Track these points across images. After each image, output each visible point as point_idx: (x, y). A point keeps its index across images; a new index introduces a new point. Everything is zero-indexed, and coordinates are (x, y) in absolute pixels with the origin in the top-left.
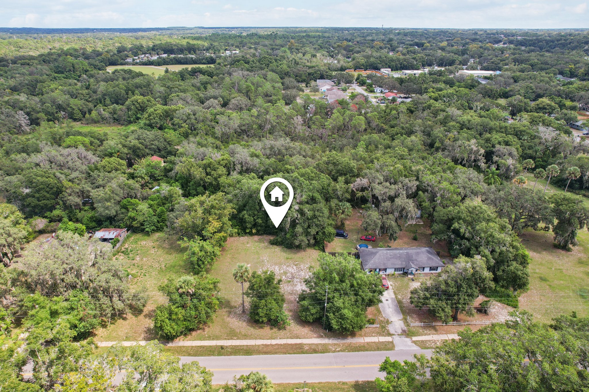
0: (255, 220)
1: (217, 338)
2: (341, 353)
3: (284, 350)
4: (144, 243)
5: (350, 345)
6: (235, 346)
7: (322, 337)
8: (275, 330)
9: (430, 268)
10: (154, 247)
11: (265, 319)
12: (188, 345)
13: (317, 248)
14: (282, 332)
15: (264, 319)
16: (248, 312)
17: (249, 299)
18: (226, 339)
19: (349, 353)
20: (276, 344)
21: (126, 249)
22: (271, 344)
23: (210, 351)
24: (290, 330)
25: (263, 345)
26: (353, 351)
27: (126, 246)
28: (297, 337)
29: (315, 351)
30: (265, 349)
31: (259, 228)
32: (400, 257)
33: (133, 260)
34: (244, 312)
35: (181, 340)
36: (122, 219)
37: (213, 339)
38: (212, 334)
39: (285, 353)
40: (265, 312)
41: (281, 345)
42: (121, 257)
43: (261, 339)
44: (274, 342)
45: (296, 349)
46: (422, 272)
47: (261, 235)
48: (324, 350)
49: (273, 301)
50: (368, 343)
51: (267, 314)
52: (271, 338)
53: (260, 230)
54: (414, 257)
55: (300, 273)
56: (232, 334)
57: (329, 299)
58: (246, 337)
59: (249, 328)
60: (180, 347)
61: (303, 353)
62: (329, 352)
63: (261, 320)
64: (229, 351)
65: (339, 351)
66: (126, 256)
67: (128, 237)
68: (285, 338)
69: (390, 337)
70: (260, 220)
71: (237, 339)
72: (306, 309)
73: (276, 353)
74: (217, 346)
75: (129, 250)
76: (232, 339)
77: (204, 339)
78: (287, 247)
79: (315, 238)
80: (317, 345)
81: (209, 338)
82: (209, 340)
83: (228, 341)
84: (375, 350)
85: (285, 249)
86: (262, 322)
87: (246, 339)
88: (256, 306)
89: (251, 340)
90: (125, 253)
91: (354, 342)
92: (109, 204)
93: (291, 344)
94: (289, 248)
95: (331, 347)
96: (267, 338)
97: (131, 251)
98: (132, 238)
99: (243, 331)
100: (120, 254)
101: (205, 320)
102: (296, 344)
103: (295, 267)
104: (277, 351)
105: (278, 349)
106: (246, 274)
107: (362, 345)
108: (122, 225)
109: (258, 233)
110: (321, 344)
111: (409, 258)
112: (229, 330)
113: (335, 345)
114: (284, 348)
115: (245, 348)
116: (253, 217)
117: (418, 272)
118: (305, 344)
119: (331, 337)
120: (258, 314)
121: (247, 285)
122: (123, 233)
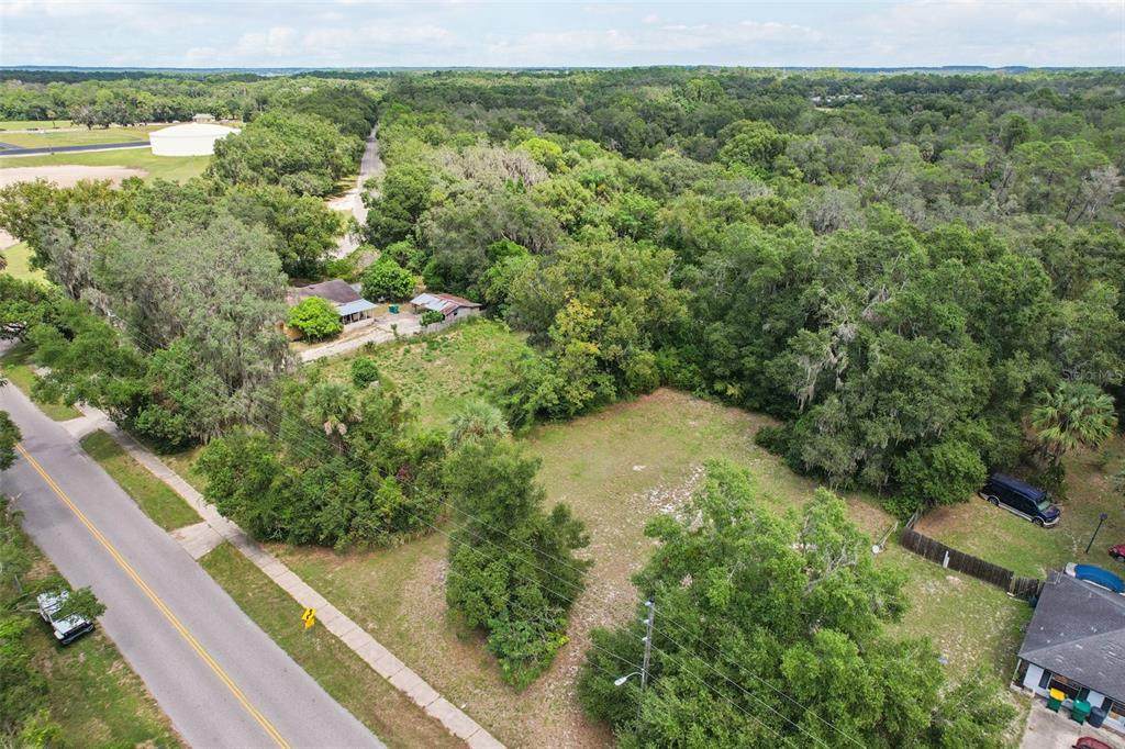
0: (740, 357)
13: (890, 506)
14: (495, 700)
20: (435, 722)
22: (422, 710)
25: (402, 695)
27: (452, 335)
41: (444, 734)
42: (418, 350)
43: (421, 672)
44: (439, 708)
52: (446, 693)
56: (378, 612)
64: (313, 650)
66: (425, 352)
68: (479, 721)
71: (371, 632)
75: (445, 343)
83: (347, 621)
87: (389, 645)
89: (395, 659)
90: (432, 346)
94: (799, 473)
96: (440, 683)
98: (477, 327)
99: (411, 623)
100: (423, 343)
108: (472, 293)
109: (739, 403)
112: (390, 594)
115: (355, 668)
122: (465, 310)
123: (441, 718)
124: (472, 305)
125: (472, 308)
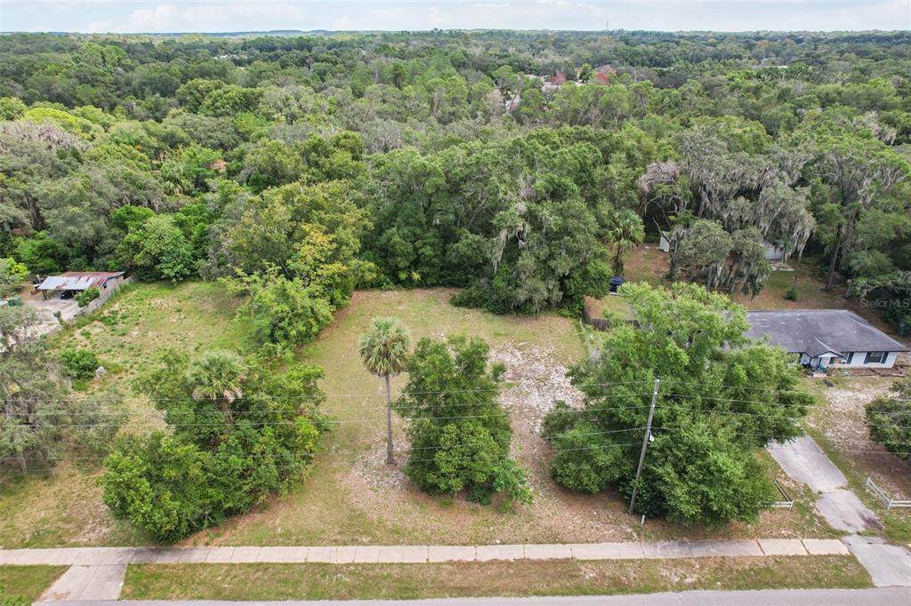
0: (416, 249)
1: (311, 539)
2: (701, 593)
3: (518, 582)
4: (159, 301)
5: (722, 565)
6: (364, 566)
7: (629, 538)
8: (486, 514)
9: (869, 353)
10: (179, 311)
11: (457, 484)
12: (220, 560)
13: (566, 312)
14: (507, 524)
15: (452, 482)
16: (404, 462)
17: (408, 423)
18: (336, 542)
19: (727, 594)
20: (493, 562)
21: (113, 312)
22: (476, 562)
23: (285, 581)
24: (530, 517)
25: (451, 563)
26: (739, 588)
27: (116, 307)
28: (555, 539)
29: (619, 587)
30: (458, 579)
31: (426, 269)
32: (787, 327)
33: (124, 334)
34: (391, 461)
35: (201, 546)
36: (111, 251)
37: (298, 543)
38: (295, 526)
39: (525, 593)
40: (456, 460)
41: (508, 564)
42: (97, 329)
43: (443, 542)
44: (485, 554)
45: (558, 576)
46: (846, 366)
47: (432, 286)
48: (649, 582)
49: (480, 428)
50: (778, 560)
51: (462, 468)
52: (477, 541)
53: (428, 275)
54: (824, 328)
55: (533, 367)
56: (356, 529)
57: (657, 423)
58: (397, 536)
59: (408, 507)
60: (194, 566)
61: (581, 591)
62: (665, 589)
63: (442, 486)
64: (346, 584)
65: (694, 587)
66: (108, 328)
67: (124, 290)
68: (516, 542)
69: (837, 542)
70: (429, 248)
71: (371, 543)
72: (582, 455)
73: (494, 592)
74: (309, 566)
75: (119, 316)
76: (354, 542)
77: (271, 542)
78: (493, 312)
79: (563, 287)
80: (620, 564)
81: (287, 539)
82: (284, 544)
83: (340, 548)
84: (809, 585)
85: (490, 316)
86: (449, 490)
87: (397, 543)
88: (428, 442)
89: (415, 547)
90: (109, 321)
91: (732, 555)
92: (76, 210)
93: (539, 562)
94: (501, 314)
95: (665, 573)
96: (463, 540)
97: (124, 317)
98: (135, 293)
99: (391, 520)
100: (95, 323)
101: (273, 483)
102: (554, 562)
103: (518, 354)
104: (497, 584)
105: (499, 576)
106: (398, 347)
107: (762, 565)
108: (112, 263)
109: (423, 284)
110: (632, 561)
111: (811, 331)
112: (347, 512)
113: (676, 563)
114: (518, 576)
115: (395, 572)
116: (413, 242)
117: (837, 365)
118: (583, 562)
119: (658, 538)
120: (434, 467)
121: (401, 381)
122: (113, 280)
123: (495, 558)
124: (115, 274)
125: (117, 277)
